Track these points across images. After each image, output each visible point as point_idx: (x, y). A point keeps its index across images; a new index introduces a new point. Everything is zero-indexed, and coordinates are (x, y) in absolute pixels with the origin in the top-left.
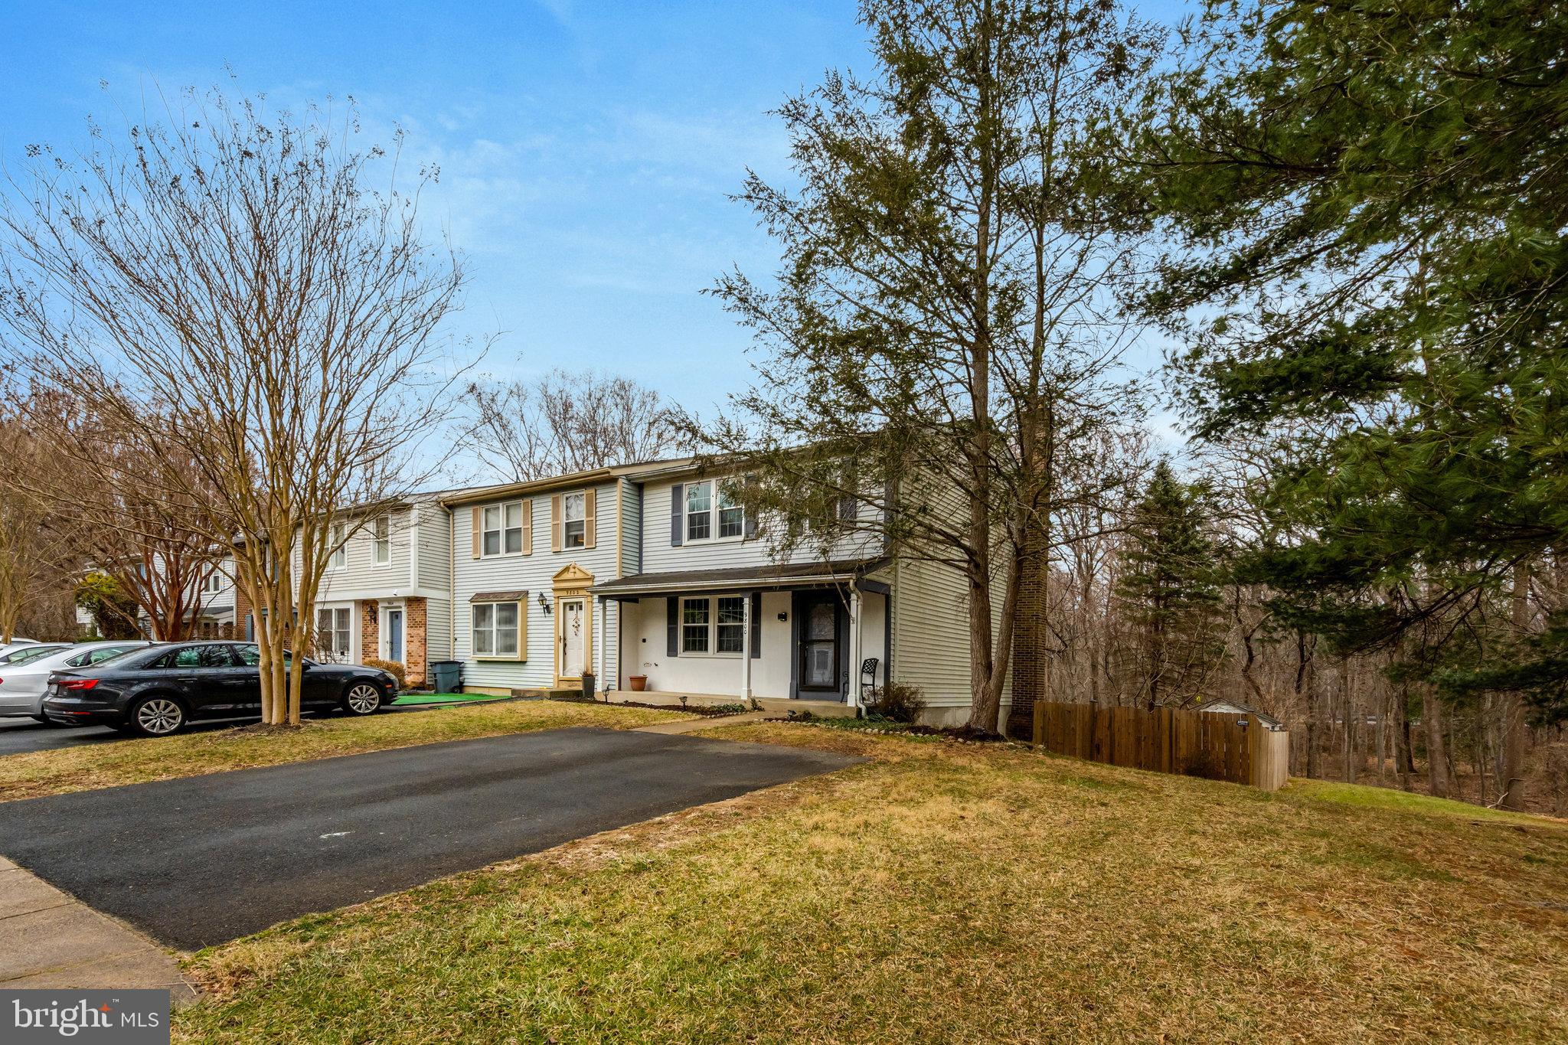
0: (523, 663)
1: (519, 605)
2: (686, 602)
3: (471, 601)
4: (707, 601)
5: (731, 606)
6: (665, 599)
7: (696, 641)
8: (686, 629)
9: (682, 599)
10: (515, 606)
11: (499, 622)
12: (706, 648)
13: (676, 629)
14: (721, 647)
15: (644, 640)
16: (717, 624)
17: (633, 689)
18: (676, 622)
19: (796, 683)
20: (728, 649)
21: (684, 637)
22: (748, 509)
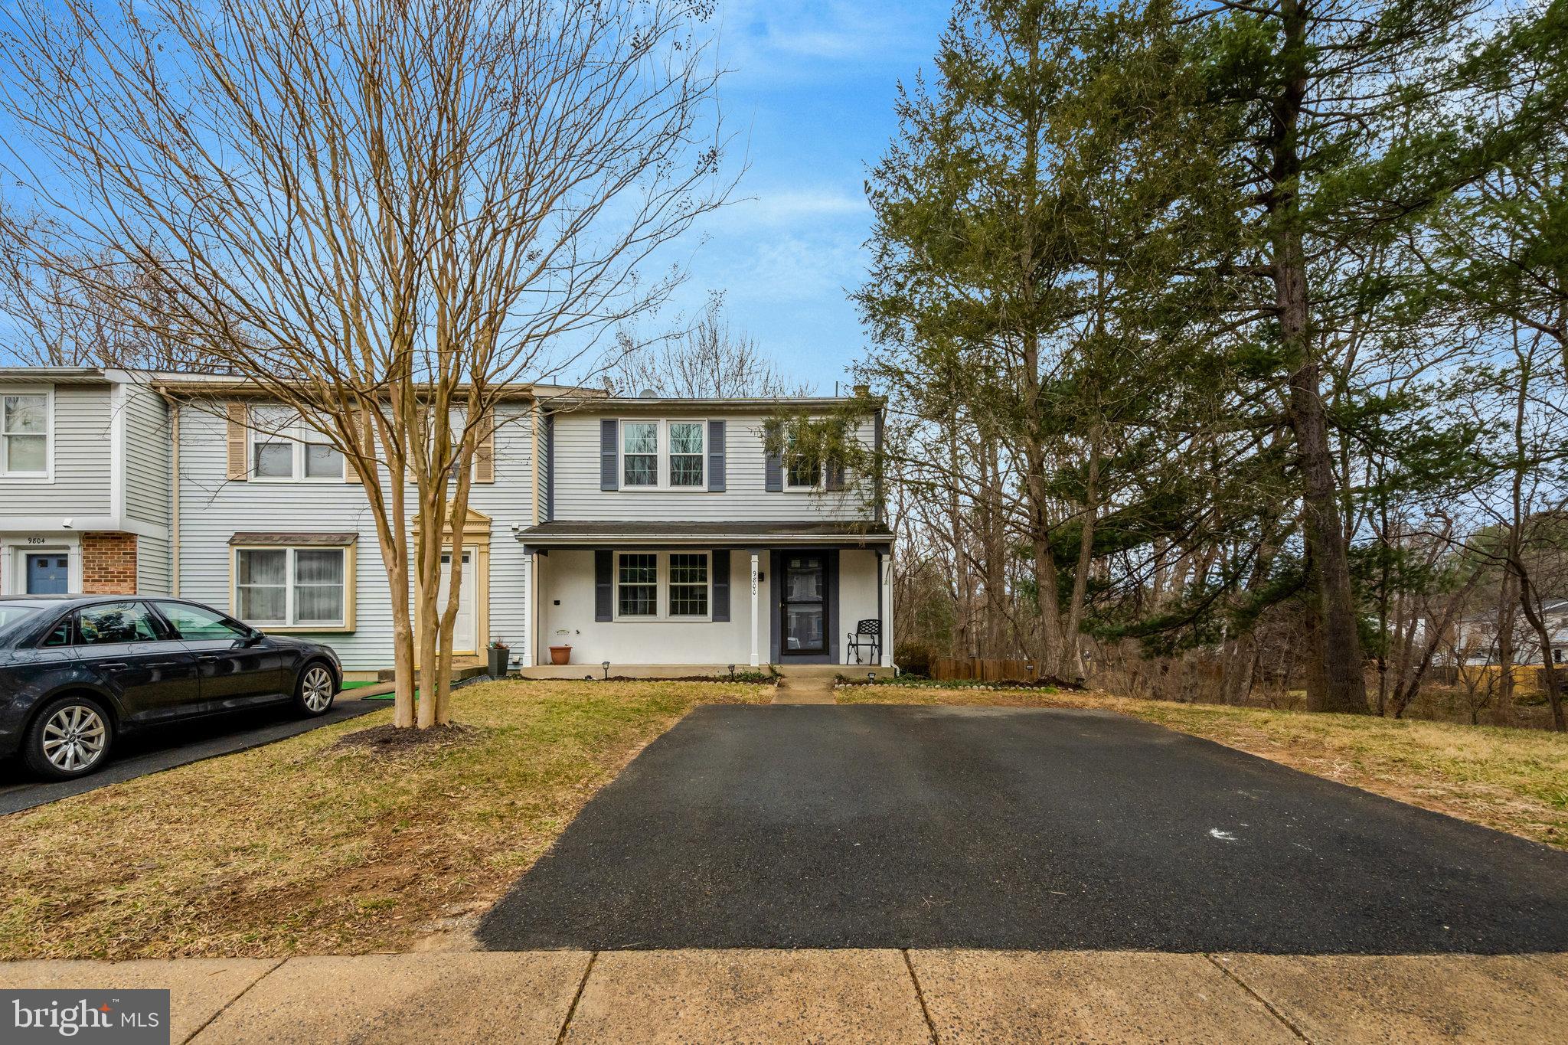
0: (349, 634)
1: (347, 553)
2: (622, 556)
3: (232, 542)
4: (654, 557)
5: (686, 564)
6: (592, 553)
7: (638, 603)
8: (623, 589)
9: (616, 554)
10: (338, 555)
11: (300, 576)
12: (653, 611)
13: (610, 589)
14: (674, 610)
15: (557, 603)
16: (669, 583)
17: (555, 662)
18: (609, 581)
19: (778, 647)
20: (684, 612)
21: (621, 598)
22: (711, 458)
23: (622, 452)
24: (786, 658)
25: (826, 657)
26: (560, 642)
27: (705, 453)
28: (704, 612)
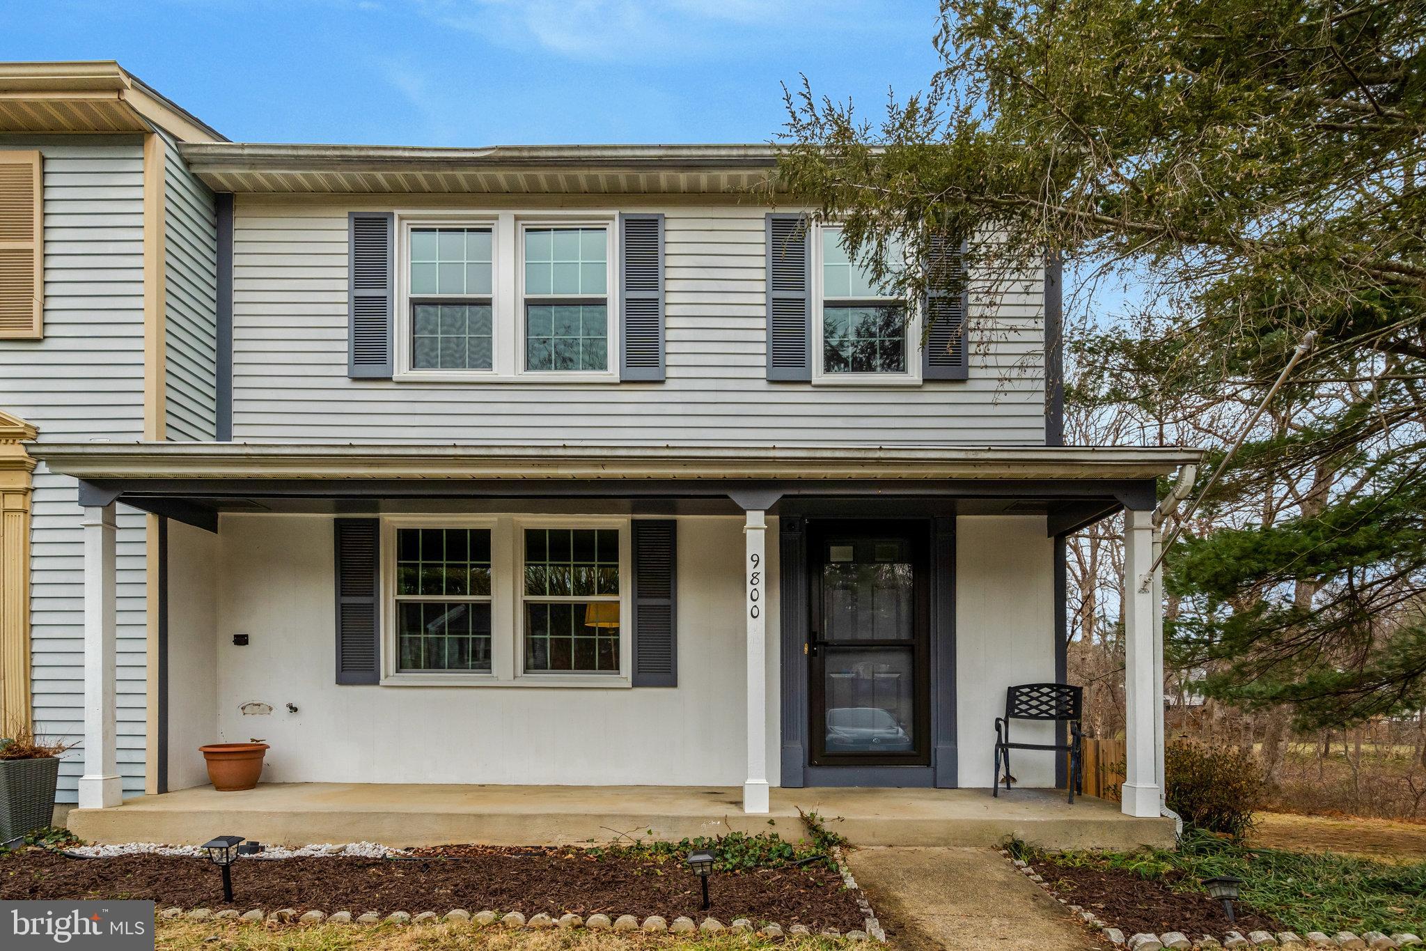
2: (403, 534)
4: (484, 535)
5: (565, 554)
6: (327, 525)
7: (445, 642)
8: (405, 611)
9: (389, 528)
12: (481, 659)
13: (370, 612)
14: (535, 660)
15: (241, 640)
16: (522, 597)
17: (217, 784)
18: (371, 590)
19: (800, 748)
20: (561, 663)
21: (400, 631)
22: (630, 305)
23: (402, 289)
24: (817, 773)
25: (925, 772)
26: (237, 732)
27: (613, 291)
28: (610, 663)
